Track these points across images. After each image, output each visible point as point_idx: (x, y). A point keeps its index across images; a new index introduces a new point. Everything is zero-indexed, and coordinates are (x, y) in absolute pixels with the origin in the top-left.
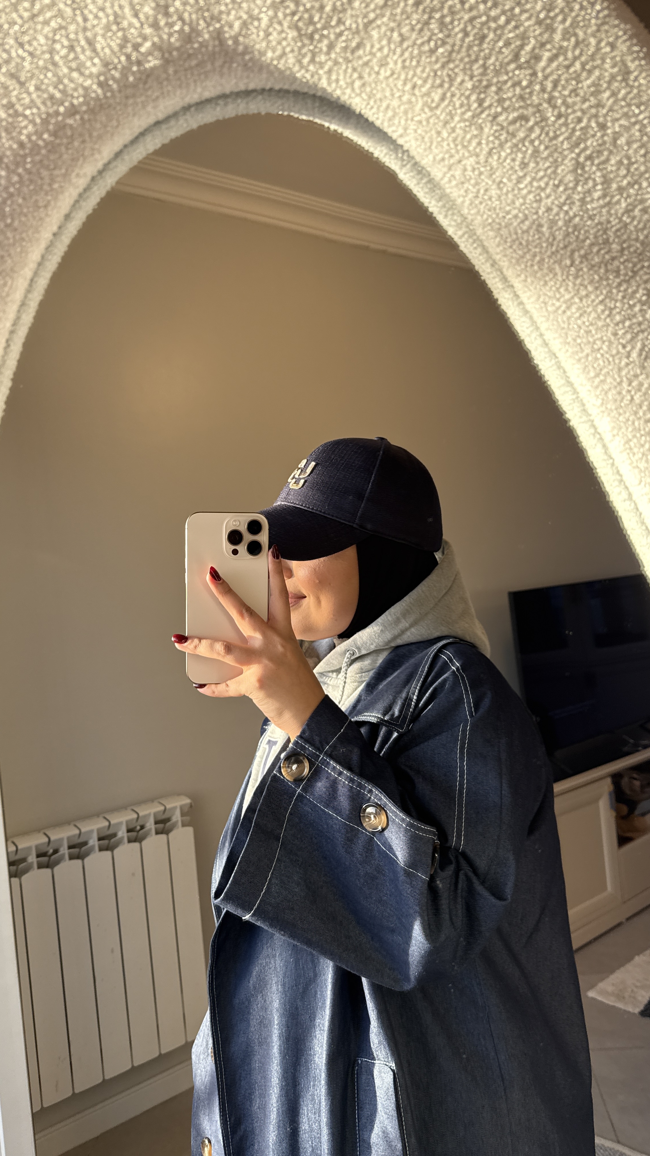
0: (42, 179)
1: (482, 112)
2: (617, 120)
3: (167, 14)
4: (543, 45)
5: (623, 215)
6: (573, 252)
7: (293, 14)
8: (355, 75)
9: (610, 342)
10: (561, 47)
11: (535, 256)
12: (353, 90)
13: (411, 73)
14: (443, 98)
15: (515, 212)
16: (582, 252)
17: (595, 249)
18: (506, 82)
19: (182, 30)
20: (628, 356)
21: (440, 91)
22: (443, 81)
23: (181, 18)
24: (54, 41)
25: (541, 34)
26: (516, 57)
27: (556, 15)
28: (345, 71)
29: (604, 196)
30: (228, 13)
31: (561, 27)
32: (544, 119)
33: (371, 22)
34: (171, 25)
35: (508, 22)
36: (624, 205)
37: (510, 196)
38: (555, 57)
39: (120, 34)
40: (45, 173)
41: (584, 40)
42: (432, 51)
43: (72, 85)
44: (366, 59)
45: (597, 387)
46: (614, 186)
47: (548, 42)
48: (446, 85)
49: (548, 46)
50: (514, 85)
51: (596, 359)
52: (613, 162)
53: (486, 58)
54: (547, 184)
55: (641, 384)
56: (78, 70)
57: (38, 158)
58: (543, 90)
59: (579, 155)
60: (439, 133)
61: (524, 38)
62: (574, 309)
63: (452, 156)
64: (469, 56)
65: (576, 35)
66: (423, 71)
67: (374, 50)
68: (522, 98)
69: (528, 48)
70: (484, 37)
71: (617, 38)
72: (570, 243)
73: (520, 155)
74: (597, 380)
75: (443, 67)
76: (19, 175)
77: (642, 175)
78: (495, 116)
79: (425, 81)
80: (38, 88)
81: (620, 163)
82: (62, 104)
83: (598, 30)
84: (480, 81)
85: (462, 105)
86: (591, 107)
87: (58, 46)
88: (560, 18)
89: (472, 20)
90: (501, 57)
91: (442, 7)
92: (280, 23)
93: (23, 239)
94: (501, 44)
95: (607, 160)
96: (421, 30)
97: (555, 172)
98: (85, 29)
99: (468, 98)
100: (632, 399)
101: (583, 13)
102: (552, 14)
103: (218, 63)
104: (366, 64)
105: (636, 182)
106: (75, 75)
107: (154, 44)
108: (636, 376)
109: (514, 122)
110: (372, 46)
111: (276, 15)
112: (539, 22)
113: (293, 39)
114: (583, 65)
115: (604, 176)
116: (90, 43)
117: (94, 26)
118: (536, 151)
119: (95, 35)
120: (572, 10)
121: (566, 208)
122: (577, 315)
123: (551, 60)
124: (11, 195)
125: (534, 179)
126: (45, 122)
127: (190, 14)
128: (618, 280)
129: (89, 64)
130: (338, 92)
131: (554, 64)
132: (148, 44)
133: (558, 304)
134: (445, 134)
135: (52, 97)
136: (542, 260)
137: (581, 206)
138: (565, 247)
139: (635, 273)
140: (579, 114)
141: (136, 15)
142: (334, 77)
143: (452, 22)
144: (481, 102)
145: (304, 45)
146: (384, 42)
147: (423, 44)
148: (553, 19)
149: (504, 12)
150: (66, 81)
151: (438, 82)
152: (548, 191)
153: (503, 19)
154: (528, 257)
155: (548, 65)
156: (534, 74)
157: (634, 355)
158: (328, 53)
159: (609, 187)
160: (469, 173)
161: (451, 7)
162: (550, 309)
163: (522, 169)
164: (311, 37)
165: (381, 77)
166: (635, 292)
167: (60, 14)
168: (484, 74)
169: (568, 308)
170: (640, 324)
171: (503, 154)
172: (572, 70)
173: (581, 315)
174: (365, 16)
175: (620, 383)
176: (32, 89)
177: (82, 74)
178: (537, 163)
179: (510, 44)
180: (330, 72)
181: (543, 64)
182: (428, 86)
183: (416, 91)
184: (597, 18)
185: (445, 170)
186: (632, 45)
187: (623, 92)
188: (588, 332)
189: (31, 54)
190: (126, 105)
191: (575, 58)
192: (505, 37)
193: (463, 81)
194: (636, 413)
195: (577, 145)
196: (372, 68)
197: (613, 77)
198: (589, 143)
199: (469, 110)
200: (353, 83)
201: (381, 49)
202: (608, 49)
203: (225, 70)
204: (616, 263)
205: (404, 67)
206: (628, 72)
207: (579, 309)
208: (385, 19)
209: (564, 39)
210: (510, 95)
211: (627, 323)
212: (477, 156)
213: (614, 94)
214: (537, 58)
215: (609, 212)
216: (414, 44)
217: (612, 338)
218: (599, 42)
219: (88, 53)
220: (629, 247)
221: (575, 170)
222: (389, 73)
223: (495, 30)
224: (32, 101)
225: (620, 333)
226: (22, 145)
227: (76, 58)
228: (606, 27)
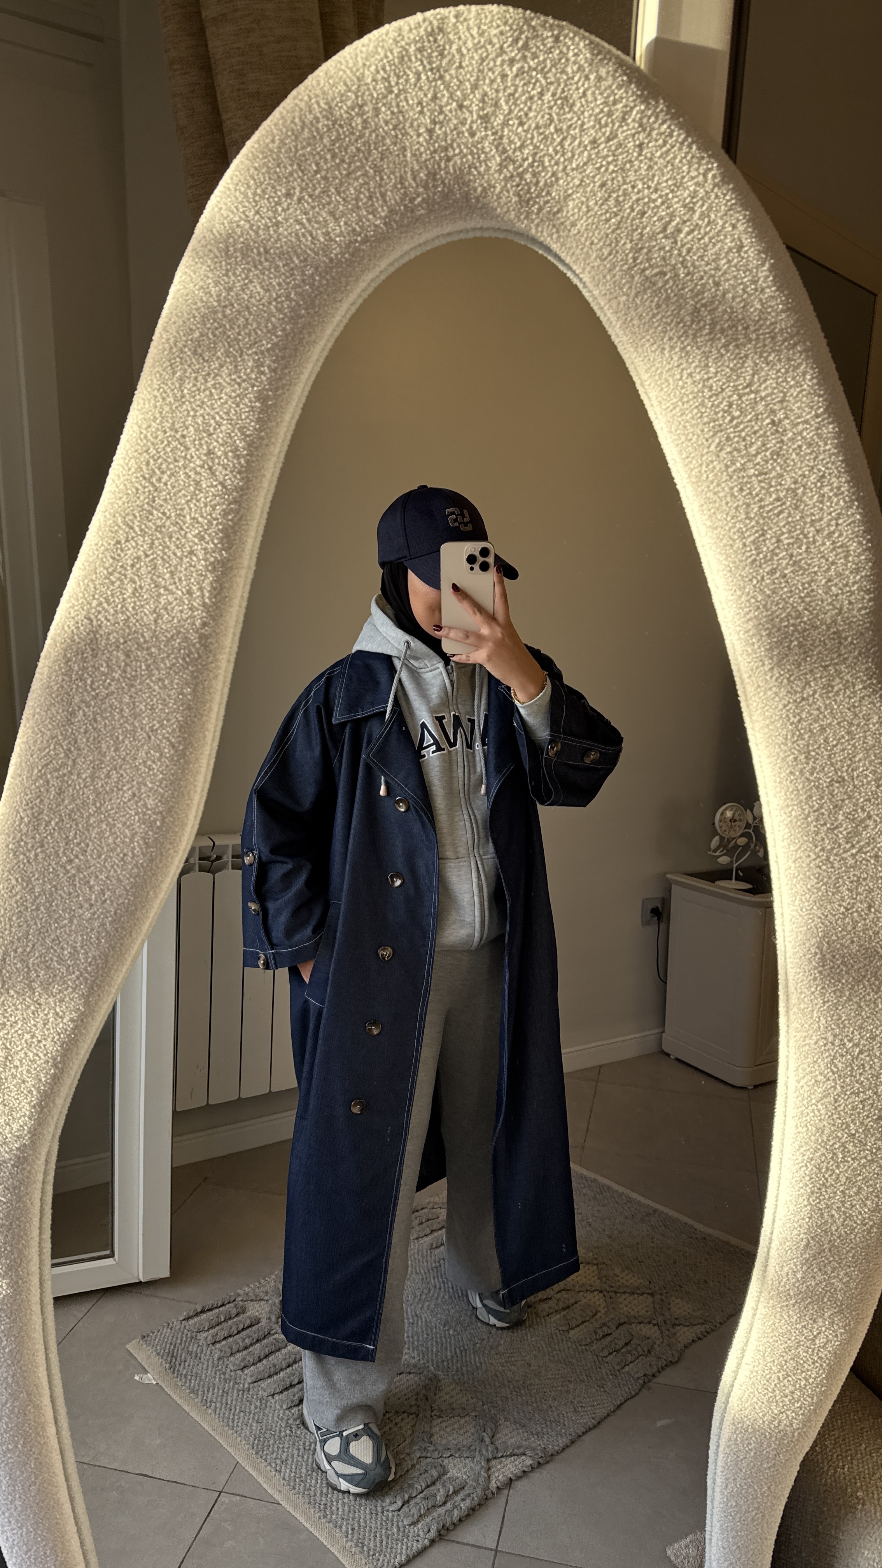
0: (341, 283)
1: (635, 266)
2: (728, 280)
3: (434, 179)
4: (685, 222)
5: (721, 348)
6: (683, 370)
7: (518, 186)
8: (554, 230)
9: (698, 436)
10: (697, 225)
11: (657, 369)
12: (552, 239)
13: (591, 234)
14: (610, 254)
15: (648, 337)
16: (689, 371)
17: (698, 370)
18: (654, 246)
19: (443, 190)
20: (709, 447)
21: (609, 249)
22: (612, 242)
23: (443, 182)
24: (360, 192)
25: (684, 214)
26: (665, 229)
27: (698, 201)
28: (548, 226)
29: (710, 333)
30: (475, 182)
31: (699, 210)
32: (677, 275)
33: (570, 195)
34: (435, 187)
35: (663, 203)
36: (723, 341)
37: (647, 326)
38: (692, 231)
39: (402, 191)
40: (343, 280)
41: (714, 221)
42: (607, 220)
43: (368, 223)
44: (562, 220)
45: (686, 465)
46: (718, 327)
47: (688, 220)
48: (613, 245)
49: (688, 224)
50: (660, 249)
51: (688, 446)
52: (720, 310)
53: (644, 228)
54: (672, 321)
55: (714, 468)
56: (372, 213)
57: (340, 270)
58: (680, 255)
59: (697, 303)
60: (604, 277)
61: (672, 216)
62: (678, 409)
63: (611, 293)
64: (632, 225)
65: (709, 216)
66: (599, 233)
67: (569, 215)
68: (664, 258)
69: (674, 224)
70: (645, 213)
71: (738, 220)
72: (681, 364)
73: (656, 299)
74: (687, 461)
75: (613, 232)
76: (327, 280)
77: (739, 321)
78: (644, 270)
79: (600, 241)
80: (346, 223)
81: (725, 311)
82: (360, 235)
83: (726, 214)
84: (637, 244)
85: (622, 260)
86: (711, 269)
87: (362, 196)
88: (700, 203)
89: (638, 200)
90: (654, 228)
91: (619, 189)
92: (508, 191)
93: (324, 322)
94: (655, 219)
95: (717, 308)
96: (602, 204)
97: (678, 313)
98: (380, 186)
99: (627, 255)
100: (707, 477)
101: (717, 201)
102: (694, 200)
103: (463, 214)
104: (562, 223)
105: (734, 326)
106: (371, 217)
107: (423, 199)
108: (712, 462)
109: (656, 275)
110: (568, 212)
111: (506, 185)
112: (684, 206)
113: (515, 203)
114: (711, 239)
115: (712, 319)
116: (383, 195)
117: (386, 184)
118: (668, 298)
119: (386, 191)
120: (709, 198)
121: (683, 339)
122: (679, 414)
123: (688, 233)
124: (321, 293)
125: (663, 316)
126: (348, 246)
127: (450, 180)
128: (710, 394)
129: (380, 209)
130: (542, 239)
131: (689, 238)
132: (419, 199)
133: (668, 405)
134: (608, 277)
135: (354, 230)
136: (661, 373)
137: (693, 339)
138: (678, 366)
139: (723, 390)
140: (702, 273)
141: (414, 179)
142: (540, 229)
143: (624, 200)
144: (635, 259)
145: (522, 207)
146: (576, 210)
147: (602, 215)
148: (695, 204)
149: (661, 196)
150: (364, 220)
151: (608, 242)
152: (673, 325)
153: (660, 200)
154: (653, 369)
155: (686, 237)
156: (676, 242)
157: (712, 448)
158: (538, 214)
159: (715, 327)
160: (621, 306)
161: (625, 190)
162: (664, 407)
163: (657, 309)
164: (528, 202)
165: (571, 234)
166: (721, 403)
167: (365, 174)
168: (641, 239)
169: (674, 408)
170: (720, 425)
171: (646, 297)
172: (702, 242)
173: (682, 415)
174: (566, 191)
175: (701, 465)
176: (342, 223)
177: (375, 216)
178: (667, 306)
179: (662, 219)
180: (537, 225)
181: (682, 236)
182: (601, 244)
183: (593, 247)
184: (726, 205)
185: (608, 301)
186: (748, 227)
187: (735, 261)
188: (685, 427)
189: (344, 199)
190: (400, 238)
191: (706, 233)
192: (658, 215)
193: (625, 243)
194: (708, 487)
195: (697, 295)
196: (566, 227)
197: (730, 249)
198: (706, 295)
199: (626, 264)
200: (552, 234)
201: (573, 215)
202: (730, 229)
203: (468, 218)
204: (711, 381)
205: (586, 229)
206: (741, 247)
207: (681, 410)
208: (578, 195)
209: (699, 219)
210: (656, 255)
211: (712, 424)
212: (628, 296)
213: (729, 262)
214: (679, 231)
215: (711, 345)
216: (596, 213)
217: (700, 433)
218: (726, 222)
219: (380, 202)
220: (722, 371)
221: (692, 313)
222: (576, 232)
223: (653, 208)
224: (341, 232)
225: (706, 430)
226: (331, 260)
227: (373, 205)
228: (731, 212)
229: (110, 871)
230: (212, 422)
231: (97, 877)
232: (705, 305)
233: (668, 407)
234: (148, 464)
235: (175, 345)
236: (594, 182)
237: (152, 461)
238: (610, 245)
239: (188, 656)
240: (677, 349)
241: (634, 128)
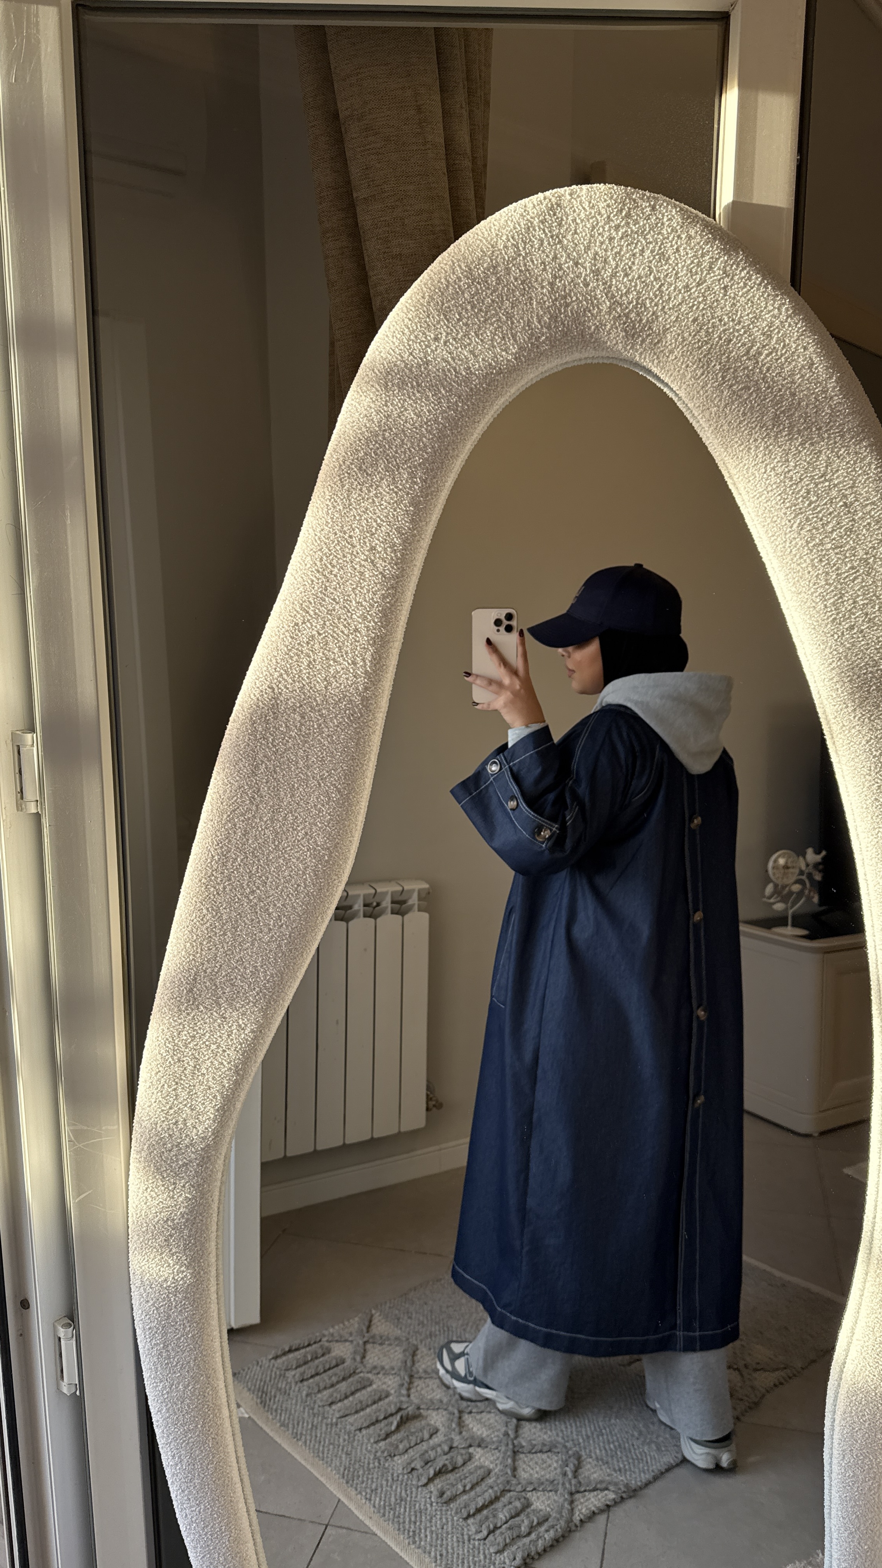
0: (479, 407)
1: (724, 383)
2: (803, 391)
3: (556, 321)
4: (764, 346)
5: (799, 446)
6: (767, 465)
7: (624, 323)
8: (655, 357)
9: (782, 518)
10: (775, 348)
11: (745, 465)
12: (653, 364)
13: (686, 359)
14: (702, 374)
15: (737, 440)
16: (772, 466)
17: (780, 464)
18: (740, 366)
19: (563, 330)
20: (791, 527)
21: (702, 370)
22: (704, 364)
23: (563, 323)
24: (495, 334)
25: (763, 340)
26: (748, 352)
27: (774, 329)
28: (650, 354)
29: (789, 434)
30: (589, 321)
31: (776, 336)
32: (759, 389)
33: (668, 329)
34: (557, 327)
35: (745, 332)
36: (800, 440)
37: (735, 431)
38: (771, 353)
39: (529, 332)
40: (481, 404)
41: (788, 344)
42: (700, 348)
43: (501, 359)
44: (662, 349)
45: (773, 542)
46: (796, 429)
47: (767, 345)
48: (705, 367)
49: (767, 347)
50: (744, 369)
51: (774, 527)
52: (796, 415)
53: (731, 352)
54: (756, 426)
55: (797, 544)
56: (505, 350)
57: (478, 397)
58: (761, 372)
59: (776, 410)
60: (698, 392)
61: (753, 342)
62: (763, 497)
63: (704, 405)
64: (720, 351)
65: (784, 341)
66: (693, 358)
67: (667, 344)
68: (748, 376)
69: (755, 348)
70: (731, 340)
71: (809, 344)
72: (765, 460)
73: (743, 409)
74: (773, 538)
75: (705, 356)
76: (468, 406)
77: (813, 423)
78: (731, 386)
79: (694, 364)
80: (483, 360)
81: (801, 416)
82: (495, 369)
83: (798, 339)
84: (725, 366)
85: (712, 379)
86: (787, 383)
87: (497, 337)
88: (776, 331)
89: (724, 331)
90: (738, 352)
91: (709, 323)
92: (617, 328)
93: (465, 439)
94: (740, 345)
95: (794, 414)
96: (695, 335)
97: (762, 419)
98: (511, 329)
99: (717, 375)
100: (791, 551)
101: (790, 329)
102: (771, 329)
103: (580, 347)
104: (662, 351)
105: (809, 428)
106: (504, 353)
107: (547, 337)
108: (795, 538)
109: (742, 389)
110: (666, 342)
111: (615, 323)
112: (763, 334)
113: (623, 337)
114: (786, 359)
115: (790, 423)
116: (514, 336)
117: (516, 327)
118: (752, 407)
119: (517, 332)
120: (784, 327)
121: (766, 440)
122: (765, 501)
123: (767, 355)
124: (463, 416)
125: (749, 422)
126: (485, 377)
127: (568, 322)
128: (790, 483)
129: (511, 347)
130: (645, 364)
131: (768, 359)
132: (544, 338)
133: (755, 494)
134: (701, 392)
135: (490, 364)
136: (749, 468)
137: (775, 439)
138: (763, 462)
139: (801, 480)
140: (780, 387)
141: (539, 322)
142: (643, 357)
143: (713, 332)
144: (723, 378)
145: (628, 340)
146: (673, 341)
147: (695, 343)
148: (771, 331)
149: (743, 327)
150: (498, 356)
151: (701, 364)
152: (757, 429)
153: (743, 330)
154: (741, 465)
155: (766, 358)
156: (757, 362)
157: (795, 526)
158: (641, 345)
159: (792, 429)
160: (713, 415)
161: (713, 323)
162: (752, 496)
163: (743, 417)
164: (633, 336)
165: (669, 359)
166: (800, 490)
167: (499, 320)
168: (728, 361)
169: (761, 496)
170: (800, 509)
171: (734, 407)
172: (779, 361)
173: (767, 501)
174: (664, 326)
175: (785, 542)
176: (480, 360)
177: (507, 353)
178: (752, 414)
179: (745, 345)
180: (641, 354)
181: (762, 357)
182: (695, 366)
183: (688, 369)
184: (798, 331)
185: (700, 412)
186: (817, 348)
187: (808, 375)
188: (770, 511)
189: (482, 341)
190: (527, 369)
191: (782, 355)
192: (742, 341)
193: (715, 365)
194: (792, 559)
195: (777, 404)
196: (665, 354)
197: (803, 366)
198: (784, 403)
199: (717, 382)
200: (653, 360)
201: (670, 345)
202: (802, 350)
203: (583, 350)
204: (791, 473)
205: (682, 355)
206: (813, 364)
207: (766, 497)
208: (675, 328)
209: (776, 343)
210: (741, 374)
211: (793, 508)
212: (719, 407)
213: (802, 376)
214: (760, 354)
215: (790, 444)
216: (690, 343)
217: (783, 516)
218: (798, 345)
219: (511, 342)
220: (800, 464)
221: (773, 419)
222: (674, 357)
223: (738, 337)
224: (480, 366)
225: (788, 513)
226: (471, 389)
227: (505, 344)
228: (803, 337)
229: (286, 900)
230: (374, 524)
231: (275, 905)
232: (783, 412)
233: (755, 496)
234: (321, 560)
235: (344, 463)
236: (688, 318)
237: (325, 558)
238: (702, 367)
239: (352, 715)
240: (761, 449)
241: (719, 275)
